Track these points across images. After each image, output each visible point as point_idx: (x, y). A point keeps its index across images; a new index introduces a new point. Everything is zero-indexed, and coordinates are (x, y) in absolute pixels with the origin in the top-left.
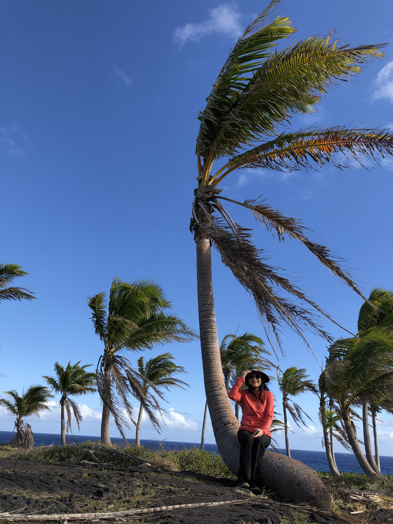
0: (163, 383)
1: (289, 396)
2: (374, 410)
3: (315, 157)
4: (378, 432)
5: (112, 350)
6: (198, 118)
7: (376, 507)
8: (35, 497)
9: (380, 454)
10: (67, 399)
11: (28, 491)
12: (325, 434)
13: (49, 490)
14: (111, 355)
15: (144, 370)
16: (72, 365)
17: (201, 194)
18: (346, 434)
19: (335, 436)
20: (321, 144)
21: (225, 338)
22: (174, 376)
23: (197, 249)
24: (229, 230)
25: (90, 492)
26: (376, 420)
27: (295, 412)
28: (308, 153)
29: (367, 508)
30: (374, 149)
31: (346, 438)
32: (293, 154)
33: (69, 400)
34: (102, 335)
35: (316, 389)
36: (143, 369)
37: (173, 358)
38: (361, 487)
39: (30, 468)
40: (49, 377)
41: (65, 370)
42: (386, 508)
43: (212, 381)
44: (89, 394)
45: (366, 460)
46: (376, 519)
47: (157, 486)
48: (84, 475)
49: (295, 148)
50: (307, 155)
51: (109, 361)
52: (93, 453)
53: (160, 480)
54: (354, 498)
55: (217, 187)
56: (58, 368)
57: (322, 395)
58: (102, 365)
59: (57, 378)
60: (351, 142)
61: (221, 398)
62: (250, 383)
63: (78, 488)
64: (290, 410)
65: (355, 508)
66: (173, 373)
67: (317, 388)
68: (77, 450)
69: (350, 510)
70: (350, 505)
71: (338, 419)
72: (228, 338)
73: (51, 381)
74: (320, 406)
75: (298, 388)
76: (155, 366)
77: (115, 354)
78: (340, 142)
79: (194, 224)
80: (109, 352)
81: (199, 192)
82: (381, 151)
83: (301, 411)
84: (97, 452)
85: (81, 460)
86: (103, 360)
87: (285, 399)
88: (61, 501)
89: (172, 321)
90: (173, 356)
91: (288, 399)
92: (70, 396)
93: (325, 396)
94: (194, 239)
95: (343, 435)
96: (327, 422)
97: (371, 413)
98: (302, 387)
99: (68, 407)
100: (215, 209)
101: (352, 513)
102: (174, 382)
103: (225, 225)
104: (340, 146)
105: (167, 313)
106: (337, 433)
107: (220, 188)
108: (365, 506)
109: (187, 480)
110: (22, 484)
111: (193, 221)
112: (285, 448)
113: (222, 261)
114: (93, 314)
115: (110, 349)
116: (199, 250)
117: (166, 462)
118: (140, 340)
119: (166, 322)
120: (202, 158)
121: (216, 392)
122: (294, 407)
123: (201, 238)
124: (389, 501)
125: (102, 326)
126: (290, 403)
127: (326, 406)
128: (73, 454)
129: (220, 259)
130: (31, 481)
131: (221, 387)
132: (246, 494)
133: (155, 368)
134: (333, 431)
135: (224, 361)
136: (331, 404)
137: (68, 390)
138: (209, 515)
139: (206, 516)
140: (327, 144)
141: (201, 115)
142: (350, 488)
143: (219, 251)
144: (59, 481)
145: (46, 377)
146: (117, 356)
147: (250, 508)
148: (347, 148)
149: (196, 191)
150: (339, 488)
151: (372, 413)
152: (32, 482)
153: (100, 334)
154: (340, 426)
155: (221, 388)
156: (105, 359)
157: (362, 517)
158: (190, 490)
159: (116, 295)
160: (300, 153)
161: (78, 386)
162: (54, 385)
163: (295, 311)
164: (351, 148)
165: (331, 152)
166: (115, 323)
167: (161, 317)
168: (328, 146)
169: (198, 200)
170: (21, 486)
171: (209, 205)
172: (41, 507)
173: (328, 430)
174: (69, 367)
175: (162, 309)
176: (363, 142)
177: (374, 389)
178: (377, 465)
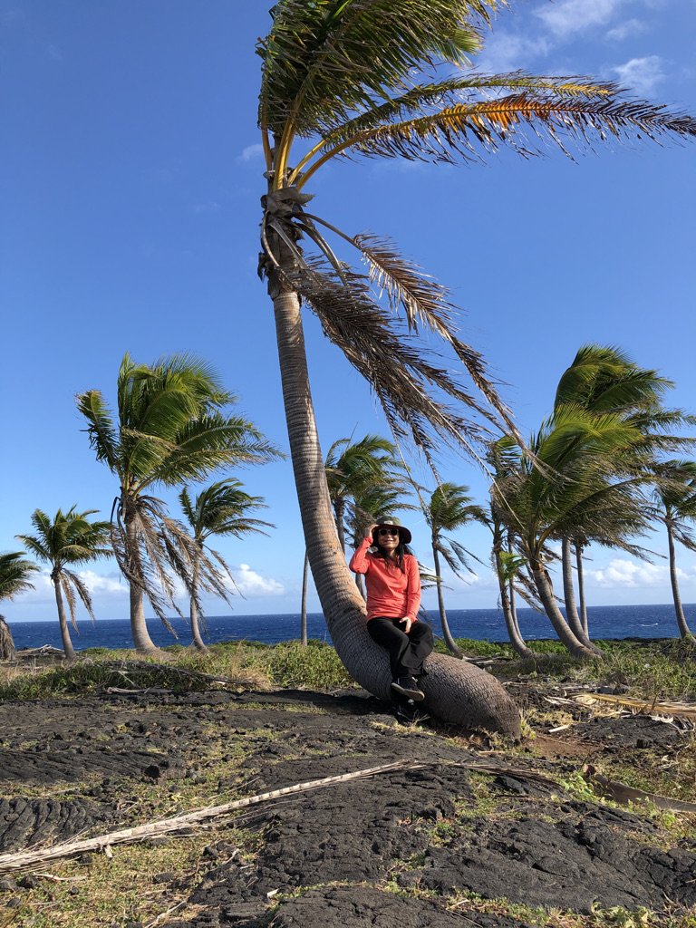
0: (230, 528)
1: (442, 531)
2: (580, 542)
3: (481, 132)
4: (584, 572)
5: (135, 487)
6: (257, 52)
7: (587, 714)
8: (45, 794)
9: (587, 604)
10: (62, 571)
11: (30, 782)
12: (503, 589)
13: (67, 774)
14: (133, 495)
15: (194, 510)
16: (64, 514)
17: (274, 204)
18: (536, 587)
19: (518, 590)
20: (494, 109)
21: (333, 447)
22: (247, 514)
23: (276, 312)
24: (338, 279)
25: (136, 765)
26: (582, 559)
27: (453, 555)
28: (470, 126)
29: (574, 719)
30: (587, 123)
31: (534, 593)
32: (443, 128)
33: (67, 572)
34: (112, 462)
35: (487, 517)
36: (190, 509)
37: (242, 484)
38: (562, 677)
39: (23, 721)
40: (29, 536)
41: (52, 524)
42: (603, 715)
43: (319, 543)
44: (102, 558)
45: (567, 627)
46: (588, 738)
47: (244, 733)
48: (119, 727)
49: (446, 116)
50: (467, 129)
51: (131, 506)
52: (126, 675)
53: (246, 719)
54: (554, 702)
55: (304, 190)
56: (40, 520)
57: (497, 528)
58: (120, 513)
59: (40, 537)
60: (549, 109)
61: (334, 569)
62: (382, 543)
63: (114, 762)
64: (444, 554)
65: (555, 722)
66: (245, 511)
67: (489, 517)
68: (98, 672)
69: (548, 725)
70: (548, 717)
71: (521, 565)
72: (337, 447)
73: (32, 542)
74: (493, 546)
75: (457, 518)
76: (213, 503)
77: (141, 493)
78: (529, 108)
79: (266, 264)
80: (129, 491)
81: (270, 202)
82: (600, 128)
83: (463, 551)
84: (133, 672)
85: (107, 687)
86: (120, 505)
87: (435, 536)
88: (91, 794)
89: (236, 429)
90: (241, 481)
91: (440, 536)
92: (67, 566)
93: (501, 528)
94: (269, 293)
95: (531, 588)
96: (506, 571)
97: (574, 548)
98: (463, 515)
99: (65, 584)
100: (304, 234)
101: (551, 731)
102: (249, 525)
103: (330, 271)
104: (528, 114)
105: (226, 413)
106: (521, 586)
107: (310, 193)
108: (571, 715)
109: (290, 709)
110: (17, 770)
111: (264, 259)
112: (438, 609)
113: (325, 333)
114: (90, 425)
115: (131, 485)
116: (281, 316)
117: (251, 674)
118: (182, 465)
119: (226, 431)
120: (271, 134)
121: (327, 559)
122: (451, 549)
123: (282, 291)
124: (606, 701)
125: (109, 446)
126: (444, 543)
127: (504, 543)
128: (92, 678)
129: (321, 330)
130: (32, 761)
131: (334, 550)
132: (388, 727)
133: (213, 505)
134: (514, 584)
135: (332, 485)
136: (510, 539)
137: (63, 556)
138: (341, 807)
139: (338, 810)
140: (505, 111)
141: (261, 46)
142: (545, 681)
143: (316, 314)
144: (80, 752)
145: (22, 537)
146: (145, 497)
147: (403, 780)
148: (539, 119)
149: (264, 199)
150: (529, 683)
151: (577, 547)
152: (35, 762)
153: (109, 460)
154: (527, 574)
155: (335, 553)
156: (124, 504)
157: (568, 737)
158: (298, 735)
159: (129, 388)
160: (455, 124)
161: (77, 548)
162: (36, 549)
163: (462, 427)
164: (546, 118)
165: (510, 124)
166: (133, 440)
167: (217, 422)
168: (507, 113)
169: (271, 217)
170: (16, 774)
171: (291, 226)
172: (59, 817)
173: (507, 583)
174: (60, 519)
175: (217, 408)
176: (569, 110)
177: (582, 518)
178: (583, 627)
